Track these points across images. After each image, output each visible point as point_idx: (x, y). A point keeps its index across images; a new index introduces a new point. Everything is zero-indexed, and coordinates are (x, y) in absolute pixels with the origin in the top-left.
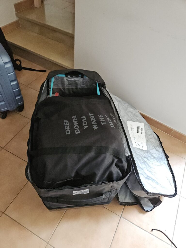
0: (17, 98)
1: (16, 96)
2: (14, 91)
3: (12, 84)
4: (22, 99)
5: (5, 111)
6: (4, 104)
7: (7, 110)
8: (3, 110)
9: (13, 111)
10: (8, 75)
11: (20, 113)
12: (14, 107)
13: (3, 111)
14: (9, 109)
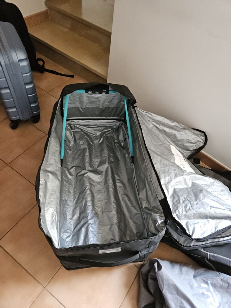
0: (32, 105)
1: (30, 103)
2: (29, 96)
3: (27, 87)
4: (38, 108)
5: (16, 119)
6: (15, 111)
7: (19, 119)
8: (13, 118)
9: (26, 121)
10: (23, 75)
11: (35, 125)
12: (27, 116)
13: (14, 120)
14: (21, 118)
